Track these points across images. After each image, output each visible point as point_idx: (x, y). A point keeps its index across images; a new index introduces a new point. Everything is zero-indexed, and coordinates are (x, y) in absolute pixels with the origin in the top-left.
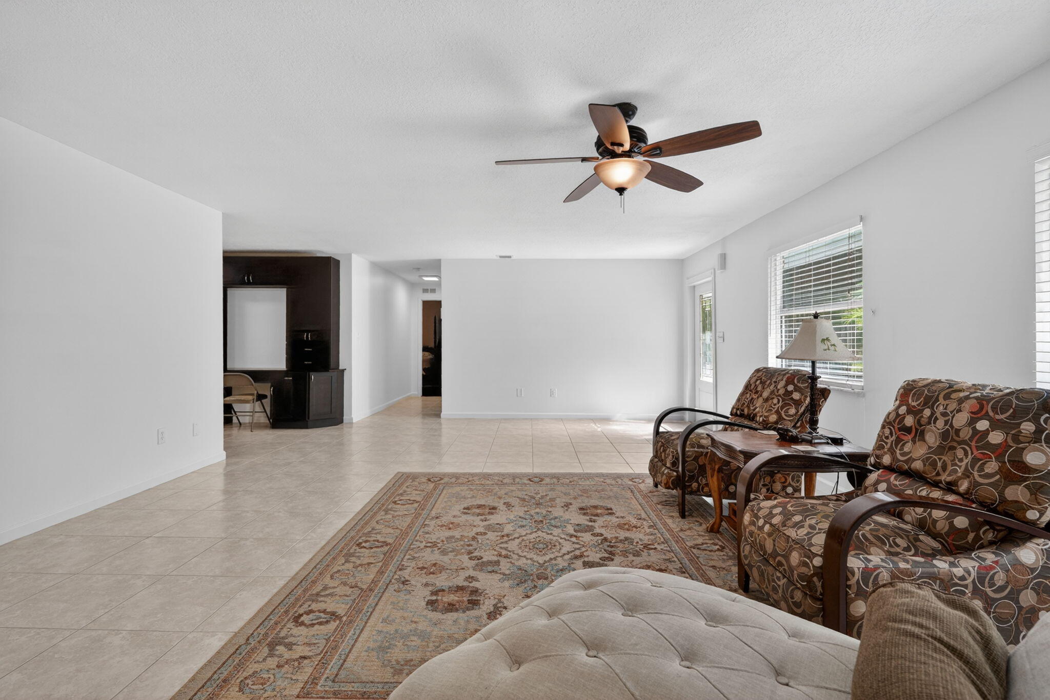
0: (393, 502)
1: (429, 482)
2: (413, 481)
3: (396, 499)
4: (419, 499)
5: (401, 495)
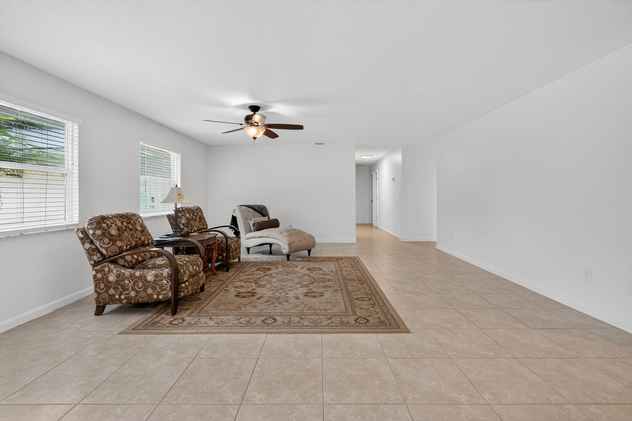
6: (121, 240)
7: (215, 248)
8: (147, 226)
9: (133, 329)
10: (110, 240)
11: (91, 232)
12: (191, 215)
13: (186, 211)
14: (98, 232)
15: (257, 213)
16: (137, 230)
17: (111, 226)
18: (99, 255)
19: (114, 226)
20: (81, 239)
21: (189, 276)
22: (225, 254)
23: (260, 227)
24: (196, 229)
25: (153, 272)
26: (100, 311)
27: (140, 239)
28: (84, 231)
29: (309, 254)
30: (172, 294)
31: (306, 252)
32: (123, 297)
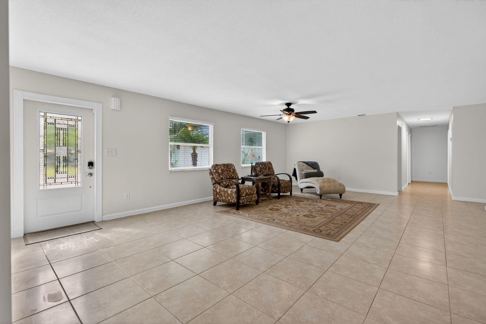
0: (342, 225)
1: (321, 230)
2: (330, 233)
3: (341, 226)
4: (331, 224)
5: (338, 227)
6: (222, 175)
7: (270, 185)
8: (237, 170)
9: (221, 212)
10: (218, 174)
11: (212, 171)
12: (263, 166)
13: (260, 164)
14: (214, 171)
15: (309, 167)
16: (230, 171)
17: (219, 169)
18: (215, 181)
19: (220, 168)
20: (210, 173)
21: (246, 194)
22: (277, 189)
23: (308, 176)
24: (265, 174)
25: (230, 190)
26: (215, 204)
27: (231, 175)
28: (210, 171)
29: (341, 198)
30: (236, 200)
31: (338, 196)
32: (221, 199)
